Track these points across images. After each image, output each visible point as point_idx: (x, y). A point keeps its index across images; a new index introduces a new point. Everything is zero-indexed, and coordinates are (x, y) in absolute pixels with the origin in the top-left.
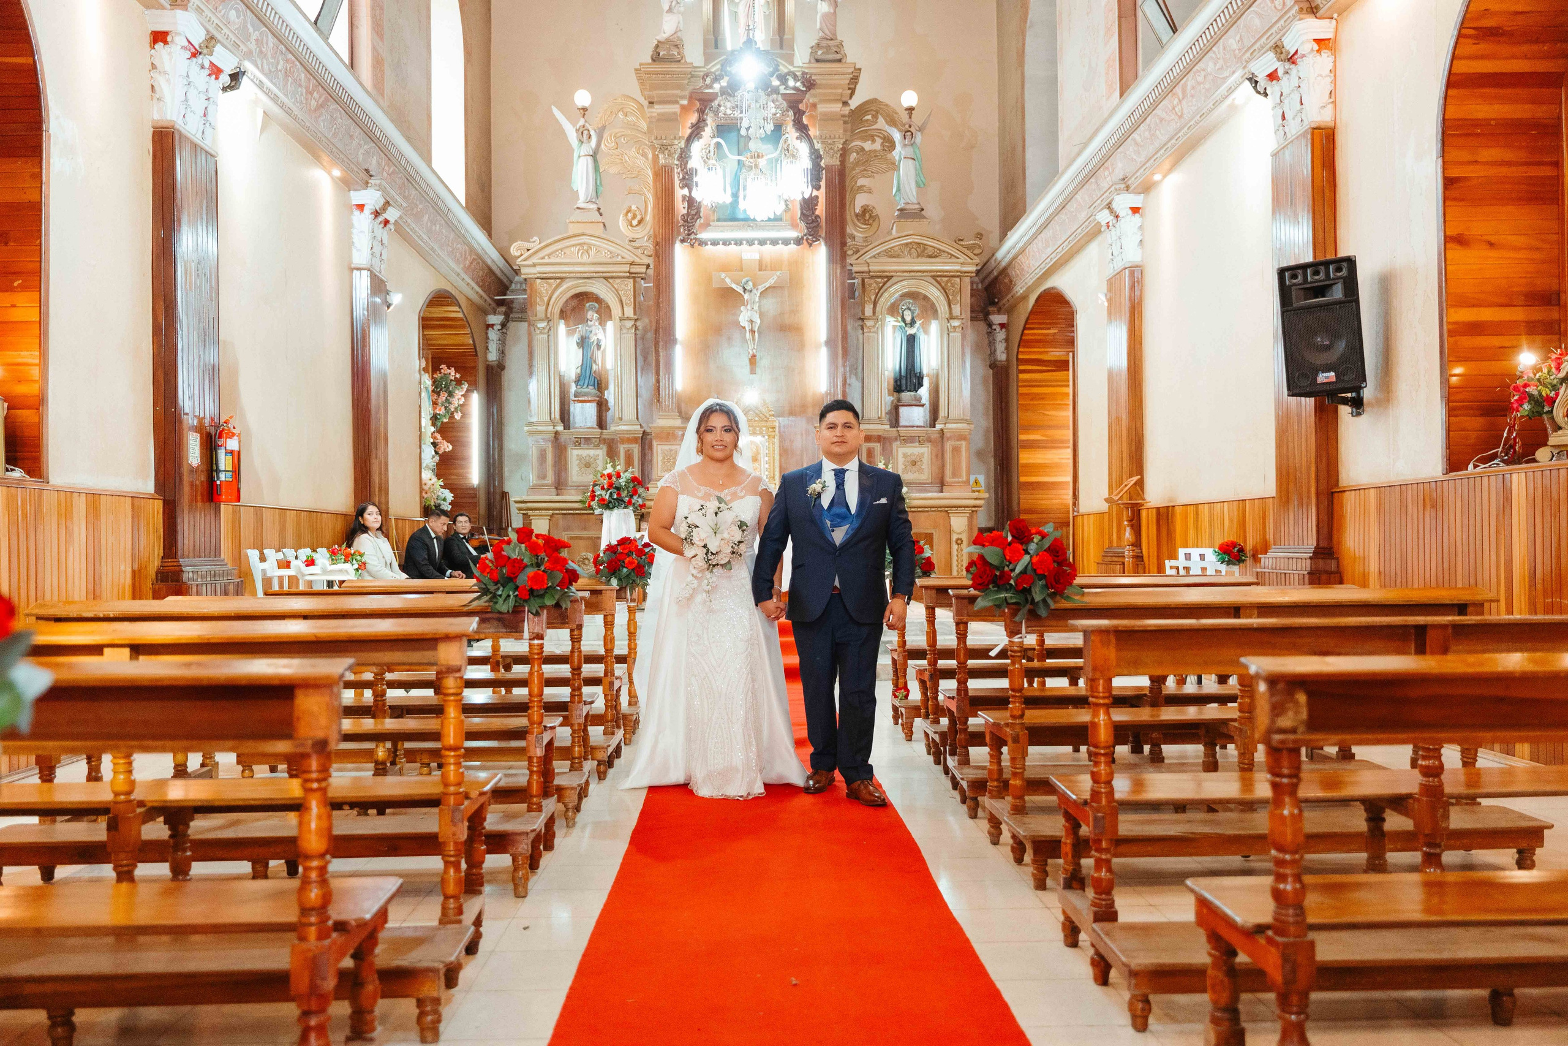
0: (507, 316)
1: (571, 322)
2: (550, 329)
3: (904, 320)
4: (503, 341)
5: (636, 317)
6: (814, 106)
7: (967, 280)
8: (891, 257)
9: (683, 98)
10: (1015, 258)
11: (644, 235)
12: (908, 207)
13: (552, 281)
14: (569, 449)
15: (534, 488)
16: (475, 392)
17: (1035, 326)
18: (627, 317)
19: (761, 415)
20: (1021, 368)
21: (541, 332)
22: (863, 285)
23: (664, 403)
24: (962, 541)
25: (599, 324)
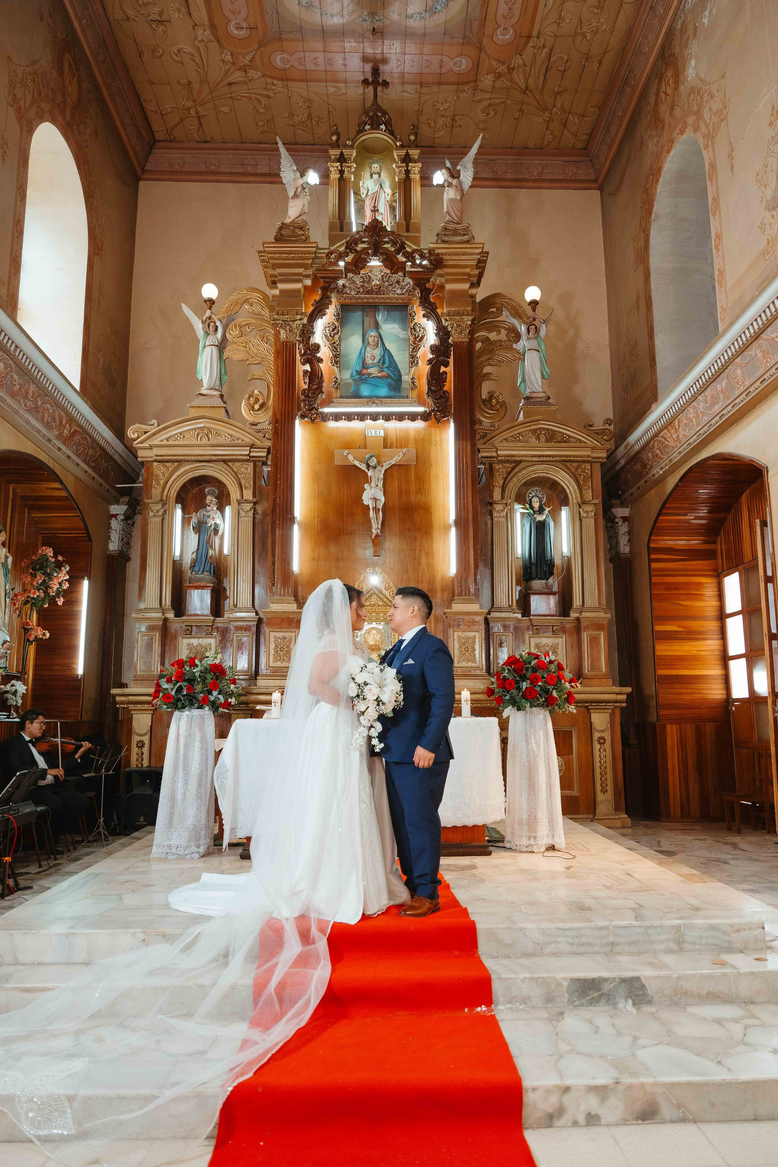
0: (131, 506)
1: (188, 507)
2: (165, 512)
3: (532, 507)
4: (127, 532)
5: (255, 500)
6: (441, 287)
7: (597, 467)
8: (519, 443)
9: (307, 276)
11: (265, 419)
12: (534, 395)
13: (170, 464)
14: (180, 639)
15: (137, 680)
16: (86, 578)
17: (671, 511)
18: (246, 500)
19: (385, 599)
20: (653, 556)
21: (154, 515)
22: (491, 470)
23: (279, 586)
24: (605, 740)
25: (217, 509)
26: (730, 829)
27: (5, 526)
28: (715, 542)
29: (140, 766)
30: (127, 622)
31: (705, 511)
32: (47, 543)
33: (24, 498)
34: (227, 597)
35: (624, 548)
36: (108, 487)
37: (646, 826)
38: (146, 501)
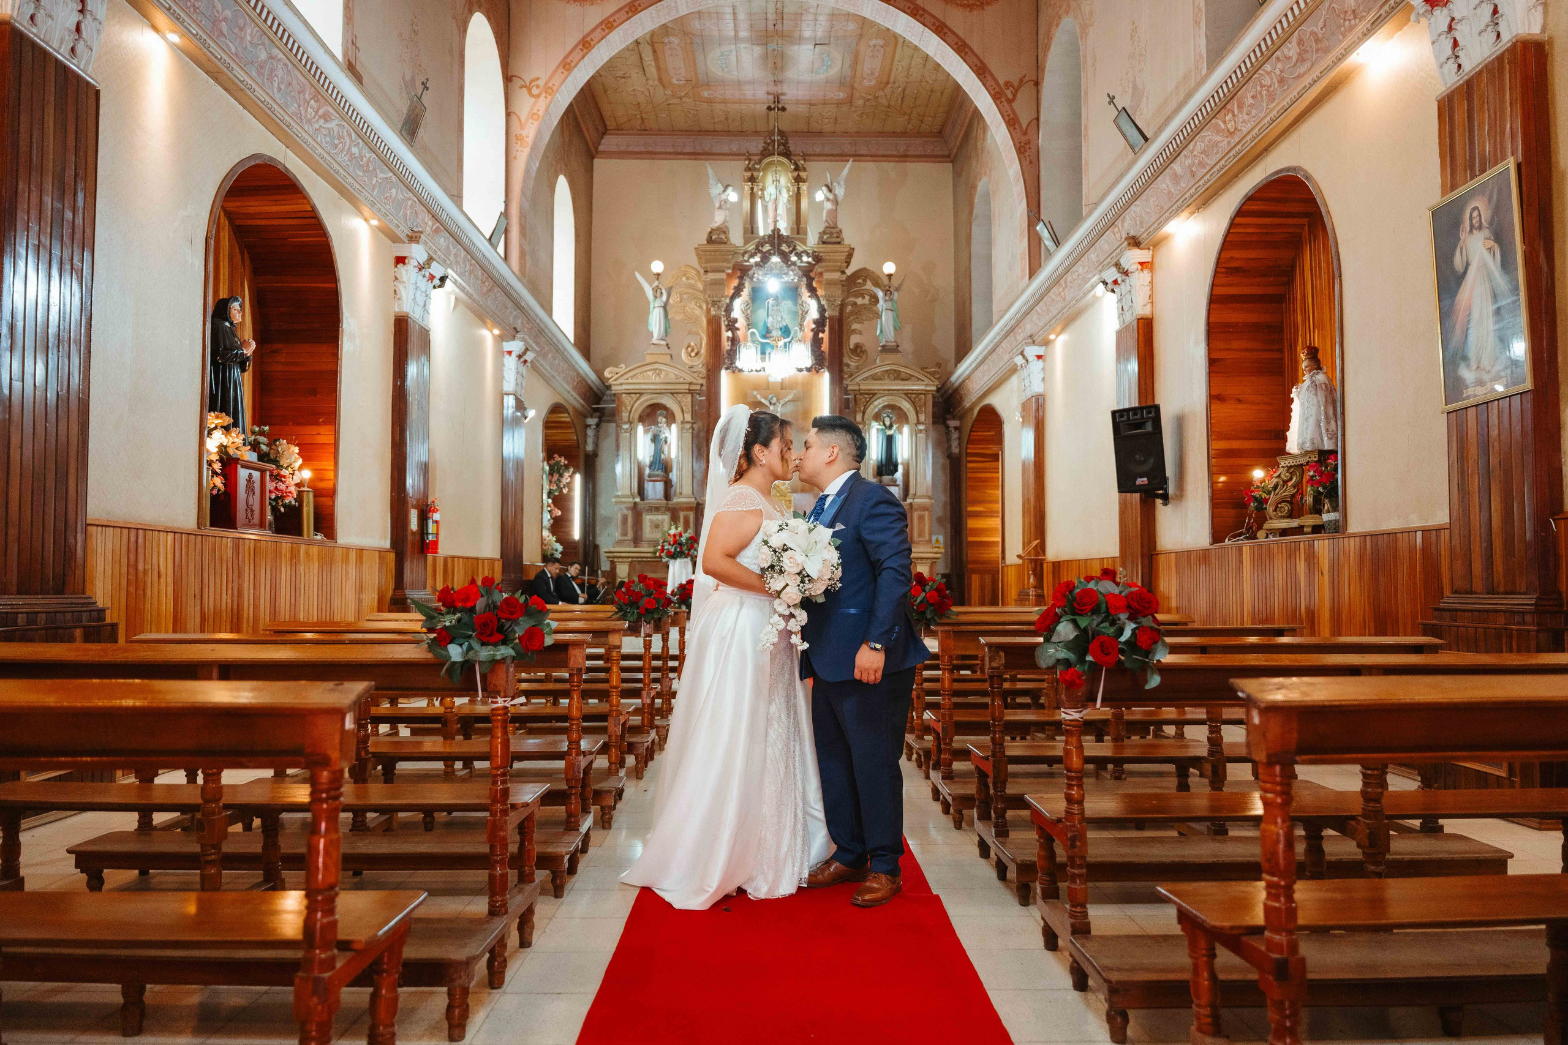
0: (600, 418)
1: (646, 424)
2: (632, 429)
3: (884, 425)
4: (597, 437)
5: (693, 421)
6: (821, 274)
7: (930, 397)
8: (875, 379)
9: (728, 268)
10: (963, 382)
11: (699, 364)
12: (888, 344)
13: (633, 395)
14: (644, 515)
15: (619, 543)
16: (578, 473)
18: (686, 421)
20: (970, 458)
21: (624, 430)
22: (855, 400)
25: (666, 426)
34: (674, 487)
38: (619, 422)
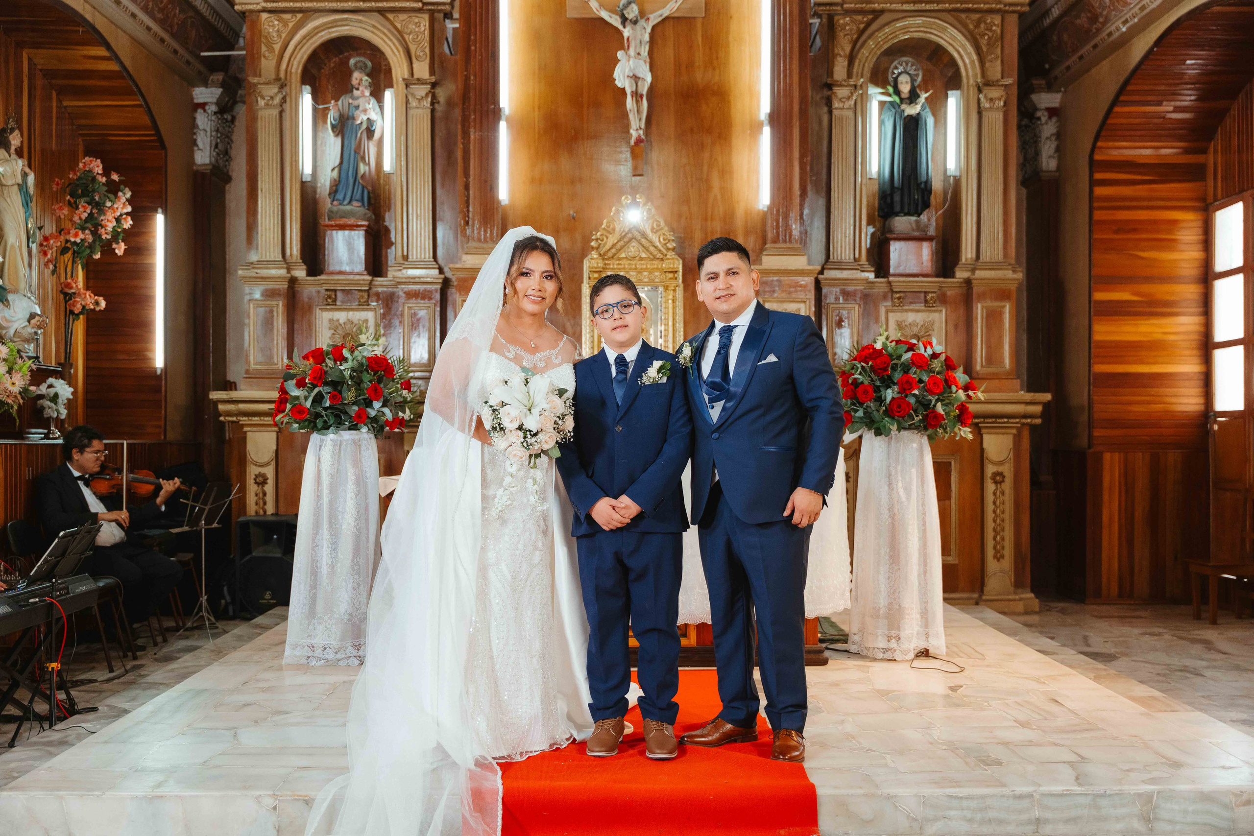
0: (228, 89)
1: (322, 92)
2: (284, 100)
3: (897, 92)
4: (223, 133)
5: (433, 79)
13: (289, 15)
14: (318, 312)
15: (251, 378)
16: (160, 210)
17: (1137, 98)
18: (418, 79)
19: (652, 249)
20: (1098, 176)
21: (267, 105)
22: (830, 29)
23: (477, 226)
24: (1004, 477)
25: (372, 94)
26: (1198, 617)
27: (19, 122)
28: (1204, 151)
29: (261, 512)
30: (232, 283)
31: (1193, 98)
32: (91, 152)
33: (49, 74)
34: (392, 244)
35: (1048, 162)
36: (187, 56)
37: (1063, 611)
38: (254, 80)
